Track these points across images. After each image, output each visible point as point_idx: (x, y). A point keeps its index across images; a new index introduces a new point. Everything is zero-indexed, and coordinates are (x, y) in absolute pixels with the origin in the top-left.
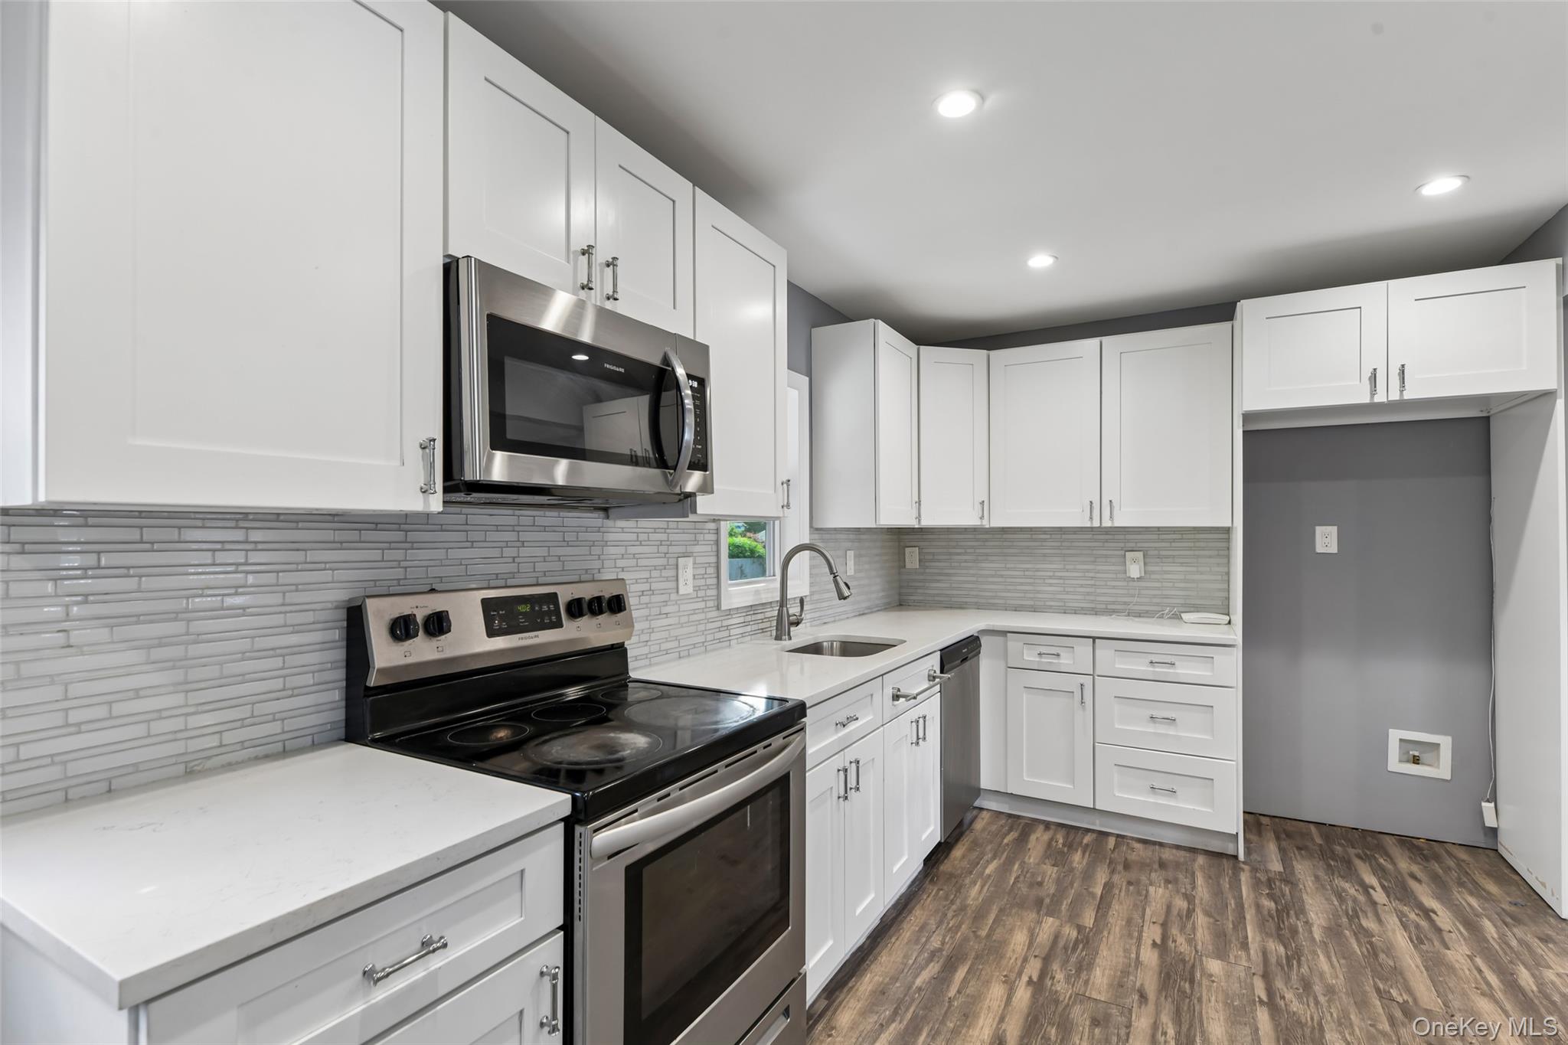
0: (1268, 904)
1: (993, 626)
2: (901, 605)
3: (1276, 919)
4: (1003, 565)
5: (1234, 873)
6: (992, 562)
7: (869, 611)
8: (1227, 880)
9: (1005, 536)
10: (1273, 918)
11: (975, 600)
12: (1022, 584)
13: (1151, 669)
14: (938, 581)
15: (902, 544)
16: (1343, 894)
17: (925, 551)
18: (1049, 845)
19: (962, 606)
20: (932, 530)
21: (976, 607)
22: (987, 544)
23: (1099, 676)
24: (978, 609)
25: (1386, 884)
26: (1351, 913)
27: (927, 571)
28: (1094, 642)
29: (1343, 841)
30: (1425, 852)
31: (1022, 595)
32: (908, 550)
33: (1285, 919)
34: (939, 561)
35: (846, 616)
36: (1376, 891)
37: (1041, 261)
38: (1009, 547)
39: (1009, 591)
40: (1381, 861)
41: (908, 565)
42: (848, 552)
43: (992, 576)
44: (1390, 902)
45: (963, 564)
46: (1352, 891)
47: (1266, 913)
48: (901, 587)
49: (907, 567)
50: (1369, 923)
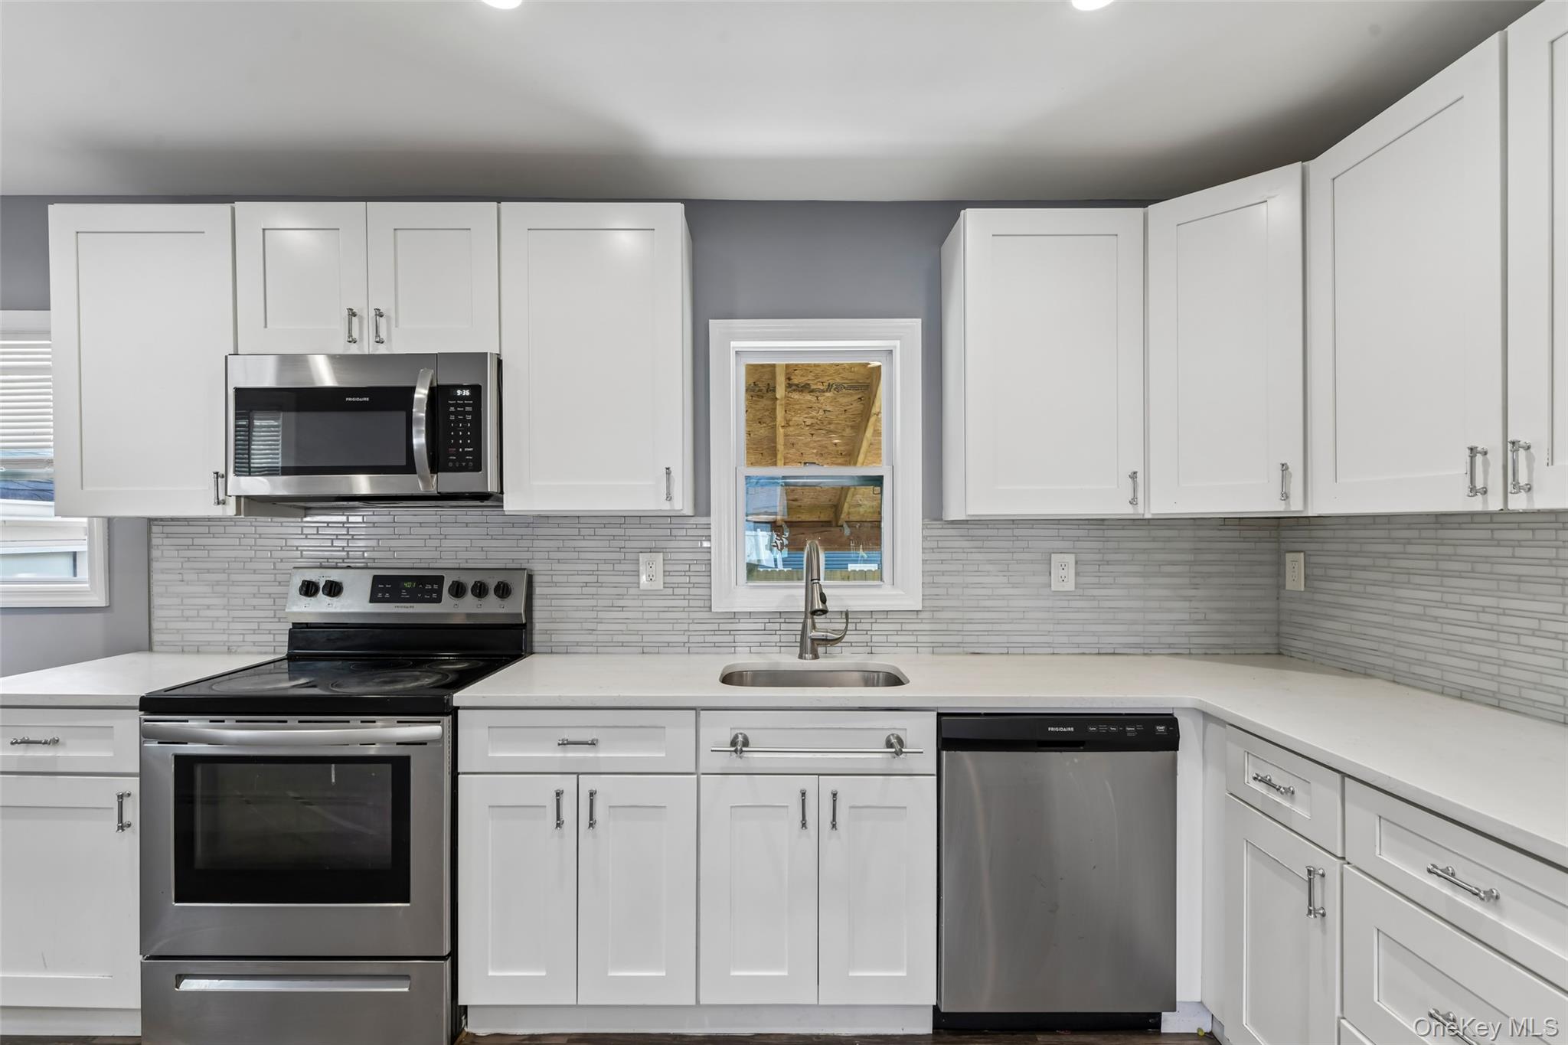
2: (1280, 654)
4: (1437, 596)
6: (1419, 587)
7: (1141, 651)
9: (1442, 533)
11: (1388, 663)
12: (1473, 640)
14: (1331, 618)
15: (1283, 546)
17: (1314, 559)
19: (1363, 672)
20: (1327, 521)
21: (1391, 677)
22: (1411, 549)
24: (1394, 682)
27: (1318, 597)
31: (1473, 665)
32: (1289, 557)
34: (1333, 579)
38: (1449, 558)
39: (1449, 653)
41: (1289, 586)
43: (1419, 617)
45: (1370, 589)
48: (1279, 623)
49: (1287, 588)
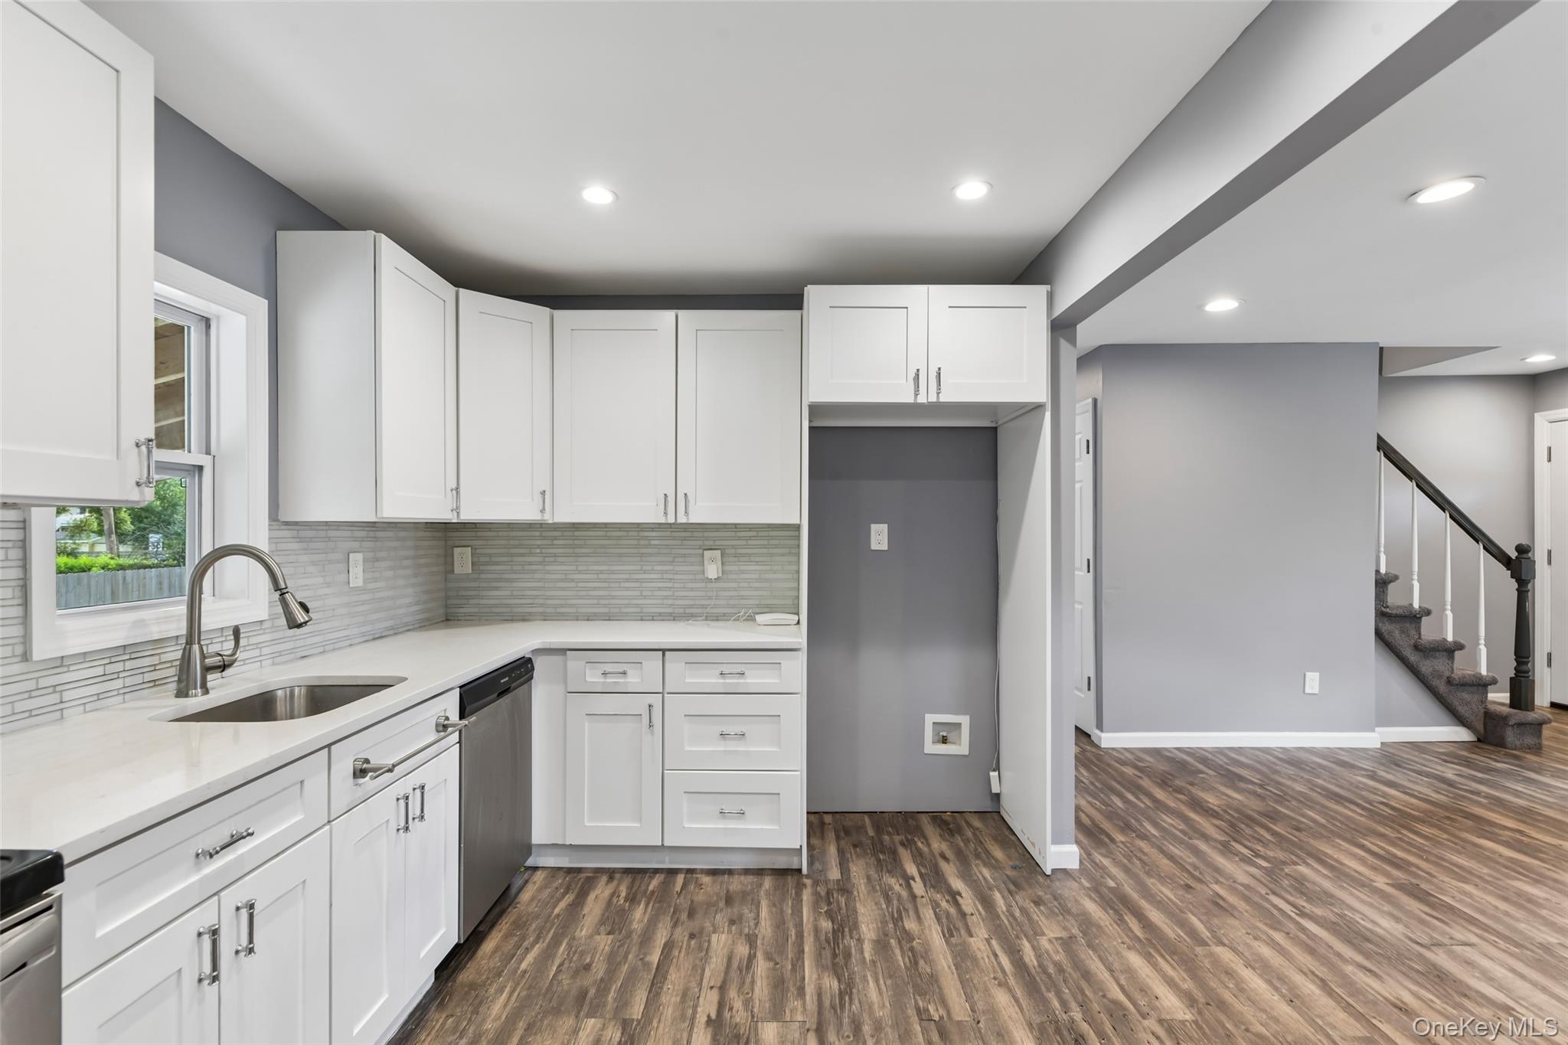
0: (826, 925)
1: (550, 643)
2: (447, 620)
3: (832, 945)
4: (574, 568)
5: (796, 893)
6: (562, 563)
7: (392, 632)
8: (790, 904)
9: (576, 533)
10: (829, 944)
11: (541, 610)
12: (595, 589)
13: (721, 681)
14: (497, 588)
15: (450, 543)
16: (890, 893)
17: (478, 551)
18: (609, 902)
19: (524, 618)
20: (491, 526)
21: (542, 618)
22: (556, 542)
23: (668, 693)
24: (545, 620)
25: (923, 871)
26: (896, 915)
27: (483, 576)
28: (664, 655)
29: (890, 829)
30: (951, 826)
31: (595, 601)
32: (457, 551)
33: (840, 941)
34: (497, 563)
35: (348, 642)
36: (915, 881)
37: (598, 195)
38: (580, 546)
39: (581, 598)
40: (920, 844)
41: (458, 570)
42: (351, 555)
43: (561, 580)
44: (927, 892)
45: (526, 567)
46: (897, 888)
47: (823, 938)
48: (447, 598)
49: (456, 572)
50: (910, 925)
